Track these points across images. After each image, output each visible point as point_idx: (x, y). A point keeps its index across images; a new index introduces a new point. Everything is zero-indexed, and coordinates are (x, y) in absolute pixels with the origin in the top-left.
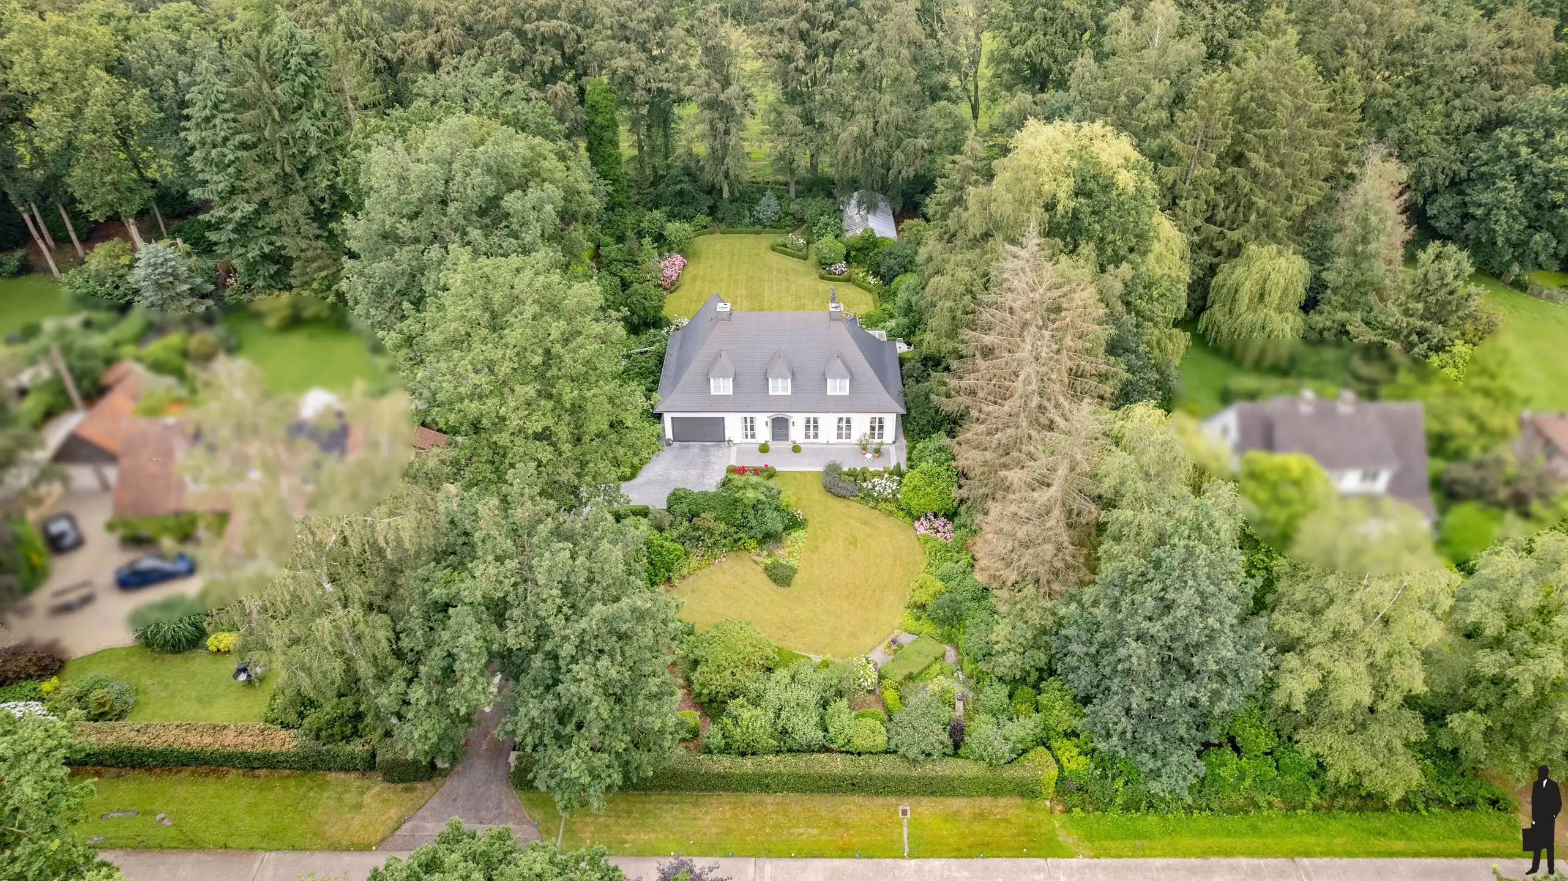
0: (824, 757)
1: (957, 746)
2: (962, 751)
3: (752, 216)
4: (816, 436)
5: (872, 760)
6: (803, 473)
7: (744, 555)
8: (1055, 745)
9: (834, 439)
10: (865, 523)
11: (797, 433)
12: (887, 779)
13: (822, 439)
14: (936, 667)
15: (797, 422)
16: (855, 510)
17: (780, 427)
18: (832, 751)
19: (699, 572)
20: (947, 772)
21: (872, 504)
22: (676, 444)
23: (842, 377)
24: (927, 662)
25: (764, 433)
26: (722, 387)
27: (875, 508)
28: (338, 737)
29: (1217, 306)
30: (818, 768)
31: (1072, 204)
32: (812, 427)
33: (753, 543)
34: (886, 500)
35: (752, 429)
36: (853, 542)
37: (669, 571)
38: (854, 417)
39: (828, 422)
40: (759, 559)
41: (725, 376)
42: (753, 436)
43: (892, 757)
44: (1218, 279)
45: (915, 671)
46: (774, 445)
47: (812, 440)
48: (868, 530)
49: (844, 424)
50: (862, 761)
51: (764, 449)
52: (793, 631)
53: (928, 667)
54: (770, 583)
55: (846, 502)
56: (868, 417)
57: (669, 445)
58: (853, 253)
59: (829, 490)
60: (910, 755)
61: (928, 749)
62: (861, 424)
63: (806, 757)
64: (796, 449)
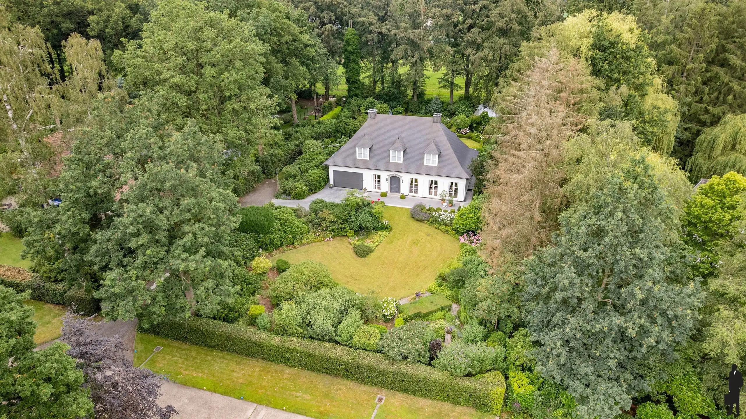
0: (330, 345)
1: (432, 358)
2: (435, 362)
3: (426, 109)
4: (416, 192)
5: (363, 353)
6: (402, 208)
7: (345, 240)
8: (511, 374)
9: (426, 194)
10: (429, 235)
11: (405, 188)
12: (370, 369)
13: (420, 194)
14: (441, 313)
15: (406, 179)
16: (425, 228)
17: (395, 182)
18: (338, 343)
19: (314, 244)
20: (416, 373)
21: (436, 225)
22: (335, 188)
23: (434, 154)
24: (435, 308)
25: (385, 186)
26: (363, 154)
27: (438, 228)
28: (52, 280)
29: (700, 154)
30: (322, 351)
31: (591, 53)
32: (414, 184)
33: (352, 233)
34: (446, 225)
35: (379, 181)
36: (416, 242)
37: (294, 238)
38: (440, 180)
39: (424, 181)
40: (352, 241)
41: (364, 147)
42: (379, 188)
43: (377, 355)
44: (702, 137)
45: (424, 312)
46: (389, 194)
47: (413, 194)
48: (428, 238)
49: (433, 186)
50: (355, 353)
51: (384, 195)
52: (354, 280)
53: (435, 312)
54: (354, 255)
55: (421, 223)
56: (449, 180)
57: (331, 188)
58: (475, 125)
59: (413, 217)
60: (391, 354)
61: (406, 352)
62: (444, 184)
63: (317, 343)
64: (403, 197)
